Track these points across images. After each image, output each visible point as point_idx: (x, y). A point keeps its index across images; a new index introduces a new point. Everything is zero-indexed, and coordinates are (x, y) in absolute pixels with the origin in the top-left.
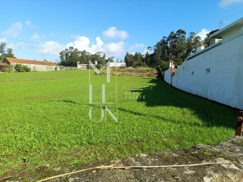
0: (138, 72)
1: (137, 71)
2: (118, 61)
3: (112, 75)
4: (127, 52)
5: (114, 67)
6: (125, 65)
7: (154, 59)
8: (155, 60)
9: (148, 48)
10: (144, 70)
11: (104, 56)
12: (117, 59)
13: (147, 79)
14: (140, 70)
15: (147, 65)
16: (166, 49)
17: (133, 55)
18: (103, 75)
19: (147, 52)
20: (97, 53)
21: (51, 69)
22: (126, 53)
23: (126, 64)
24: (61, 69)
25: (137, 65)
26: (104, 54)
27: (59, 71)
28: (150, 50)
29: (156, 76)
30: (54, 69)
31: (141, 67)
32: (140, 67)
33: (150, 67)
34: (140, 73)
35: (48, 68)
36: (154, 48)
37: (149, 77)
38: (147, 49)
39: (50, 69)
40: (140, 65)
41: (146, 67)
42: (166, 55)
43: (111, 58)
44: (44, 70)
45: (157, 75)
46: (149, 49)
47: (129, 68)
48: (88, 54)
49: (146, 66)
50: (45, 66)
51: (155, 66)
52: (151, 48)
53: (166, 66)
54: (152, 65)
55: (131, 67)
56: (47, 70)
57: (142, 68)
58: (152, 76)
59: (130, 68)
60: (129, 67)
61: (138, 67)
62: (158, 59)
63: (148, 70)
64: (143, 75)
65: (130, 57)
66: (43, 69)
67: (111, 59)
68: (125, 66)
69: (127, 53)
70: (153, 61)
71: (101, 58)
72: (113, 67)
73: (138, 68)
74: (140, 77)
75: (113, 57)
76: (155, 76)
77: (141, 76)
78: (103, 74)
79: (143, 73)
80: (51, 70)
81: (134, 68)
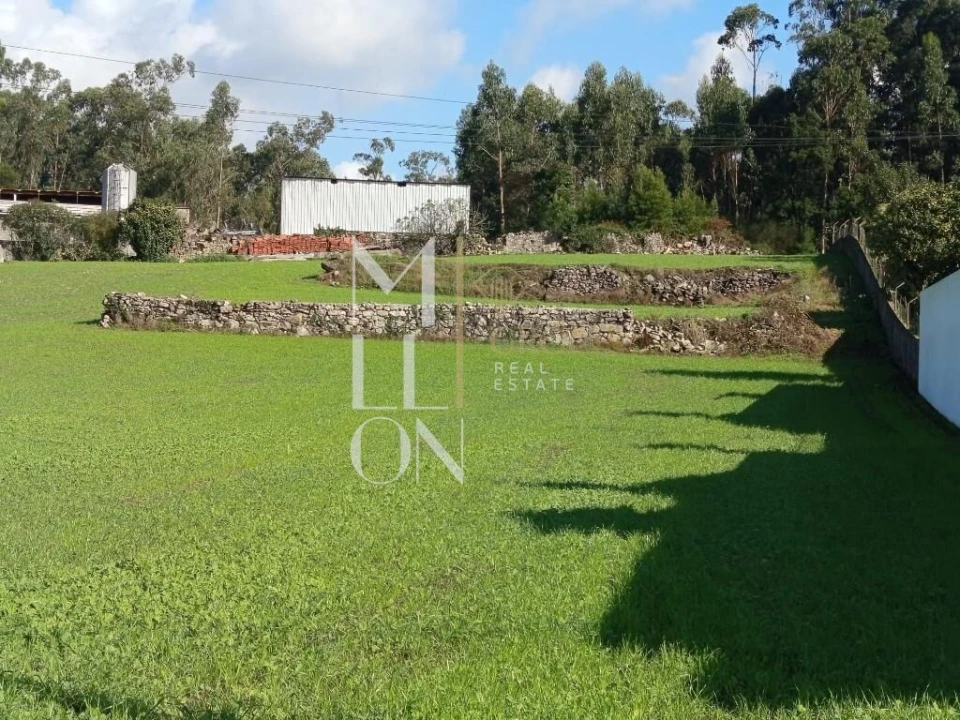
0: (613, 299)
1: (605, 278)
2: (378, 163)
3: (303, 331)
4: (484, 67)
5: (338, 232)
6: (464, 213)
7: (803, 154)
8: (811, 156)
9: (734, 22)
10: (687, 275)
11: (223, 107)
12: (375, 144)
13: (717, 375)
14: (642, 274)
15: (716, 219)
16: (932, 40)
17: (553, 104)
18: (198, 327)
19: (721, 69)
20: (140, 68)
22: (481, 81)
23: (475, 198)
25: (598, 213)
26: (222, 90)
28: (755, 44)
29: (823, 347)
31: (654, 239)
32: (642, 242)
33: (752, 239)
34: (634, 311)
36: (795, 19)
37: (741, 352)
38: (723, 40)
40: (632, 215)
41: (702, 243)
42: (937, 109)
43: (299, 134)
45: (834, 334)
46: (742, 38)
47: (507, 249)
48: (28, 80)
49: (706, 227)
51: (809, 233)
52: (770, 30)
53: (933, 234)
54: (774, 216)
55: (535, 236)
57: (657, 254)
58: (774, 347)
59: (524, 248)
60: (510, 237)
61: (611, 237)
62: (844, 150)
63: (729, 271)
64: (673, 327)
65: (520, 117)
67: (302, 146)
68: (460, 225)
69: (491, 77)
70: (792, 167)
71: (183, 132)
72: (319, 232)
73: (608, 248)
74: (642, 359)
75: (327, 121)
76: (808, 348)
77: (643, 342)
78: (206, 323)
79: (666, 312)
81: (564, 244)
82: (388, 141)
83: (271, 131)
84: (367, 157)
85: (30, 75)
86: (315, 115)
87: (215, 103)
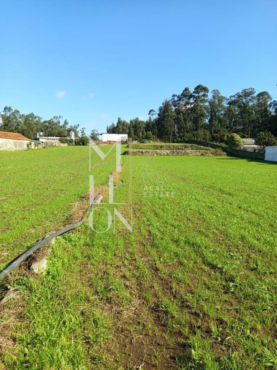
5: (110, 141)
6: (127, 138)
9: (150, 111)
11: (66, 123)
15: (158, 139)
18: (140, 155)
21: (21, 145)
24: (36, 146)
27: (33, 150)
28: (152, 115)
30: (25, 147)
35: (16, 145)
39: (19, 147)
40: (147, 138)
41: (157, 142)
44: (10, 148)
48: (37, 119)
50: (12, 141)
52: (155, 113)
55: (136, 141)
56: (15, 149)
59: (135, 143)
66: (9, 146)
69: (119, 119)
74: (203, 157)
80: (21, 149)
81: (140, 142)
82: (84, 128)
83: (70, 126)
84: (82, 130)
85: (37, 118)
86: (77, 124)
87: (65, 122)
